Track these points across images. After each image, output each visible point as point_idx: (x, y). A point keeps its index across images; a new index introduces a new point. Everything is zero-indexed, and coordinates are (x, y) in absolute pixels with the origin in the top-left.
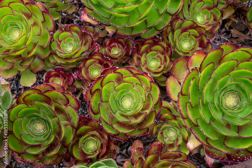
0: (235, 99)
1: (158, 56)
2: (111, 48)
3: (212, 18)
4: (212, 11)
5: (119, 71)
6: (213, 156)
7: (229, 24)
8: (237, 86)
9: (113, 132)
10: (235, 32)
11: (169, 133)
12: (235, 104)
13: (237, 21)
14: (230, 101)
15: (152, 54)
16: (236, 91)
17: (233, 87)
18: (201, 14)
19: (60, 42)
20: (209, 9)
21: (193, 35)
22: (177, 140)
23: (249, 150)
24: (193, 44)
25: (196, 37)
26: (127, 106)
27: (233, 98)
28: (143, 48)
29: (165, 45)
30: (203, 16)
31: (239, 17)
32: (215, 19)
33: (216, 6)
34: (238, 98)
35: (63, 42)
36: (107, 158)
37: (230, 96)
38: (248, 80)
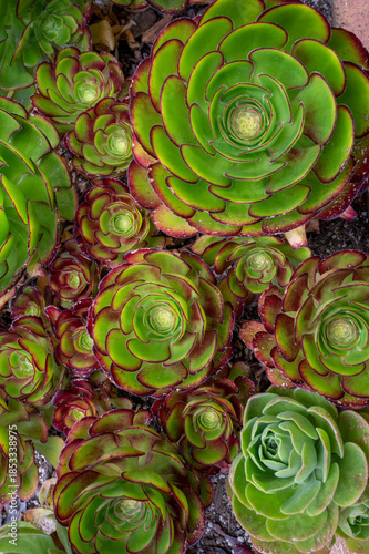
0: (248, 114)
1: (115, 210)
2: (66, 284)
3: (96, 71)
4: (83, 65)
5: (98, 309)
6: (337, 209)
7: (131, 39)
8: (222, 98)
9: (204, 374)
10: (150, 34)
11: (256, 266)
12: (258, 118)
13: (132, 23)
14: (248, 124)
15: (106, 221)
16: (234, 105)
17: (223, 107)
18: (81, 89)
19: (12, 374)
20: (77, 69)
21: (108, 125)
22: (274, 257)
23: (361, 133)
24: (123, 132)
25: (113, 121)
26: (170, 320)
27: (244, 115)
28: (86, 232)
29: (99, 190)
30: (87, 87)
31: (128, 13)
32: (101, 68)
33: (79, 53)
34: (249, 107)
35: (13, 370)
36: (245, 406)
37: (238, 120)
38: (219, 71)
